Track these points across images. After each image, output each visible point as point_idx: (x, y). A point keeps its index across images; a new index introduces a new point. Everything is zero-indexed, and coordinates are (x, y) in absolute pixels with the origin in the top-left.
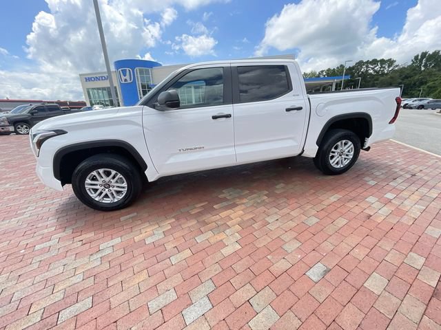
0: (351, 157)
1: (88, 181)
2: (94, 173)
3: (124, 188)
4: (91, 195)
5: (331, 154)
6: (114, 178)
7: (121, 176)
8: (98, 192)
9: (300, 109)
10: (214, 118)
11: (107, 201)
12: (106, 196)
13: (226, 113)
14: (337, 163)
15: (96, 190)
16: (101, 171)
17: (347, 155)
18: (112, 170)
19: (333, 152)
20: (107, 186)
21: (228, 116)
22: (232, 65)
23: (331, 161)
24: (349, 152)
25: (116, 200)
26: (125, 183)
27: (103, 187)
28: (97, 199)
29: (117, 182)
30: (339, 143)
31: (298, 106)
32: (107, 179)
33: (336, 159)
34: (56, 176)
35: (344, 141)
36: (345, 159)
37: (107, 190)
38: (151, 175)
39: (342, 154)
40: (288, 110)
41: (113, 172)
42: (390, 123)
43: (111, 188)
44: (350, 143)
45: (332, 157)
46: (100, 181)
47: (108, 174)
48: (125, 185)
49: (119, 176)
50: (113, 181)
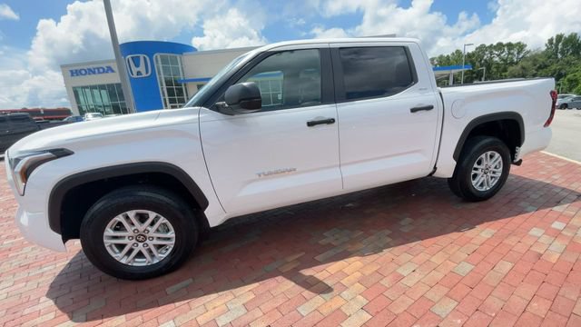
0: (500, 174)
1: (109, 232)
2: (120, 218)
3: (169, 239)
4: (114, 255)
5: (473, 172)
6: (152, 224)
7: (166, 221)
8: (126, 249)
9: (430, 108)
10: (311, 124)
11: (140, 263)
12: (140, 255)
13: (327, 117)
14: (482, 185)
15: (121, 247)
16: (131, 214)
17: (494, 173)
18: (149, 212)
19: (476, 169)
20: (141, 237)
21: (331, 121)
22: (332, 46)
23: (474, 182)
24: (496, 168)
25: (156, 261)
26: (172, 231)
27: (134, 241)
28: (124, 261)
29: (158, 231)
30: (483, 156)
31: (427, 104)
32: (141, 227)
33: (480, 179)
34: (54, 226)
35: (489, 153)
36: (492, 178)
37: (141, 244)
38: (215, 216)
39: (487, 170)
40: (414, 110)
41: (152, 215)
42: (545, 126)
43: (148, 241)
44: (497, 155)
45: (475, 176)
46: (130, 230)
47: (142, 218)
48: (172, 234)
49: (162, 220)
50: (152, 230)
